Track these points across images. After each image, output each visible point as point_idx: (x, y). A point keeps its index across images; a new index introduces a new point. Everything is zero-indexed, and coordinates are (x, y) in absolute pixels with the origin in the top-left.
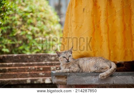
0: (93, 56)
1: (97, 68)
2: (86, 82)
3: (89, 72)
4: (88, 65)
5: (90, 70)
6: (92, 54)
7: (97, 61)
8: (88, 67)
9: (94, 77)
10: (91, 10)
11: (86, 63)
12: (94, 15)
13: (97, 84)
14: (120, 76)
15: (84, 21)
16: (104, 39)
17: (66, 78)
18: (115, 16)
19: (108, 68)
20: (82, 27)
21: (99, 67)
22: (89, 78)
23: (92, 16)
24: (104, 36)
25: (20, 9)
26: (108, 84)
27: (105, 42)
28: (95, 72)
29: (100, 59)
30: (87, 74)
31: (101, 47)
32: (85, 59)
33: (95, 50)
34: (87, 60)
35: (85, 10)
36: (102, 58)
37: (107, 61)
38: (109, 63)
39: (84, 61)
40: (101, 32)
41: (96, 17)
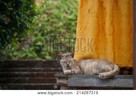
0: (97, 58)
1: (99, 70)
2: (88, 84)
3: (91, 74)
4: (90, 67)
5: (92, 72)
6: (96, 56)
7: (99, 63)
8: (90, 69)
9: (96, 79)
10: (96, 11)
11: (89, 64)
12: (99, 16)
13: (98, 86)
14: (123, 79)
15: (89, 22)
16: (108, 41)
17: (67, 79)
18: (121, 17)
19: (110, 70)
20: (87, 28)
21: (101, 69)
22: (90, 80)
23: (98, 17)
24: (109, 38)
25: (65, 17)
26: (110, 87)
27: (110, 44)
28: (97, 74)
29: (103, 61)
30: (89, 76)
31: (105, 49)
32: (88, 61)
33: (99, 52)
34: (89, 62)
35: (90, 11)
36: (105, 60)
37: (110, 63)
38: (112, 65)
39: (87, 62)
40: (106, 34)
41: (102, 18)
